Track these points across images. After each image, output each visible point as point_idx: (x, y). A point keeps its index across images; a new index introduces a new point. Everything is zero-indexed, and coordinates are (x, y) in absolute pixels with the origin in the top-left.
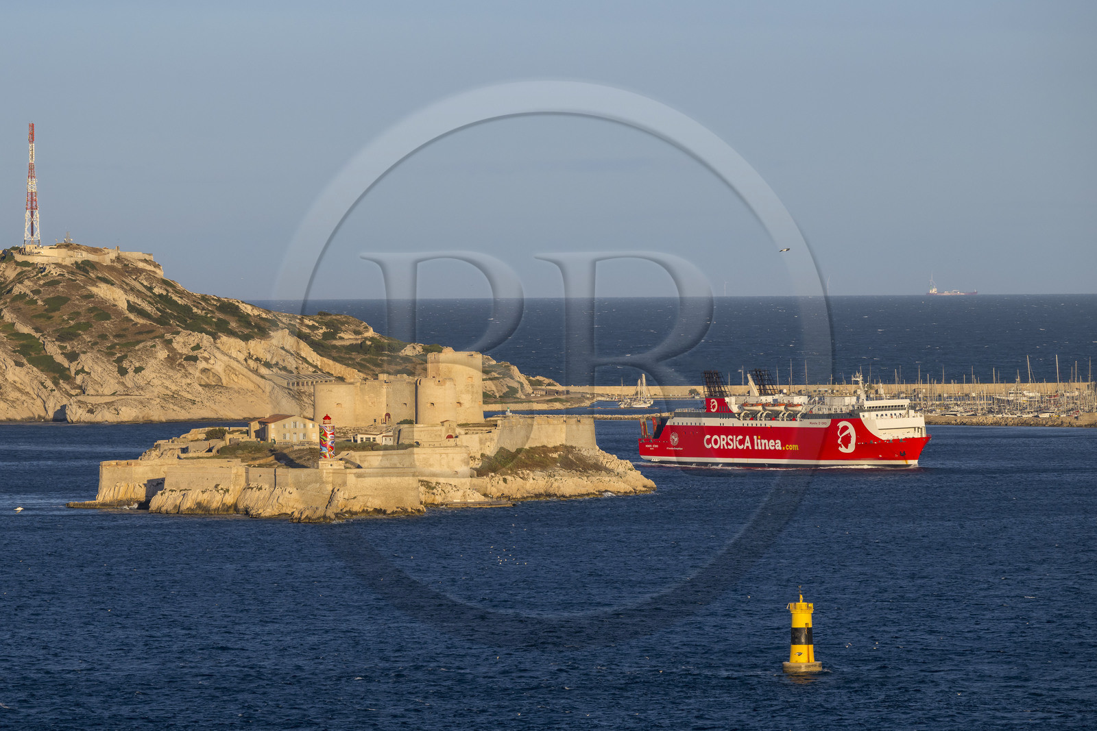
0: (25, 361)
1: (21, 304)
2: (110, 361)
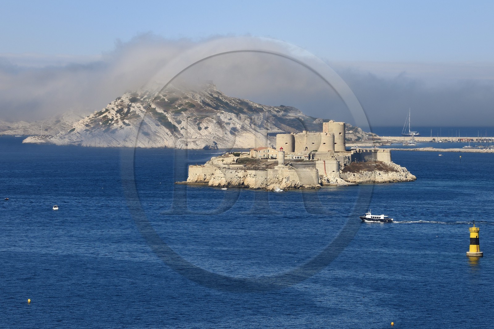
0: (159, 124)
1: (159, 100)
2: (195, 124)
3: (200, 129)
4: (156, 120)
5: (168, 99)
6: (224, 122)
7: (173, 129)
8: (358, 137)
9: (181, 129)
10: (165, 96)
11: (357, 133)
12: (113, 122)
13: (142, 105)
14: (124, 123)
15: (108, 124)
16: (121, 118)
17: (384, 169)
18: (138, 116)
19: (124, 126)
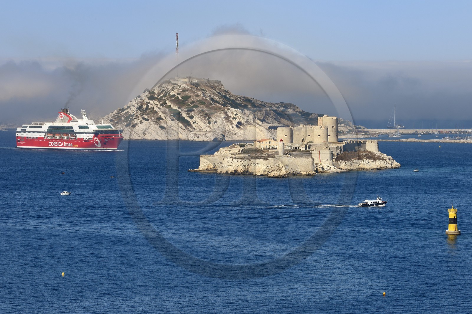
0: (174, 119)
1: (173, 98)
2: (205, 119)
3: (209, 123)
4: (171, 115)
5: (181, 97)
6: (230, 117)
7: (186, 124)
8: (349, 129)
9: (193, 123)
10: (178, 94)
11: (348, 127)
12: (134, 117)
13: (159, 102)
14: (144, 118)
15: (129, 119)
16: (141, 114)
17: (372, 158)
18: (156, 112)
19: (143, 121)
